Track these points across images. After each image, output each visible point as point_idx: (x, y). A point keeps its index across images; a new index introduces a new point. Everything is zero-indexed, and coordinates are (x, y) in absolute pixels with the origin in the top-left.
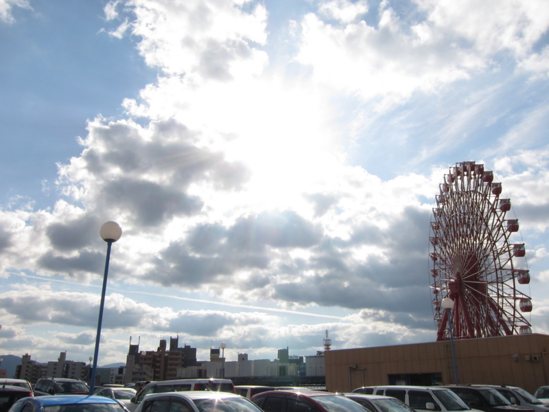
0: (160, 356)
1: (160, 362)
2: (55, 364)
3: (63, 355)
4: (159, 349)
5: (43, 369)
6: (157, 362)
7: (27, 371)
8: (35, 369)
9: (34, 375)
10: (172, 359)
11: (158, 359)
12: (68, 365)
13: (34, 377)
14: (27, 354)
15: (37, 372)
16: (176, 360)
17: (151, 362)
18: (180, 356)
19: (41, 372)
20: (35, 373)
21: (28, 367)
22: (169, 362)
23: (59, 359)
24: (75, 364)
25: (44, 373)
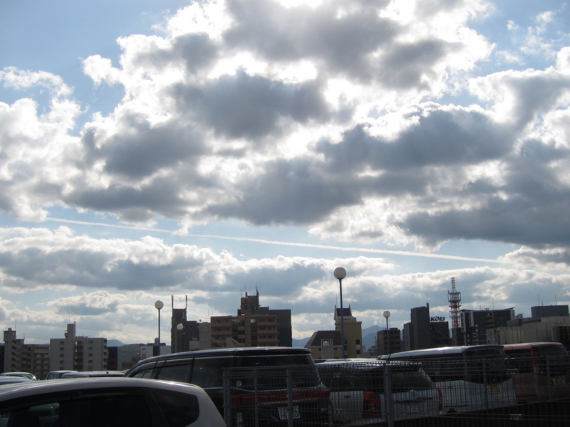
0: (243, 323)
1: (243, 333)
2: (62, 342)
3: (71, 327)
4: (239, 312)
5: (36, 351)
6: (240, 332)
7: (14, 354)
8: (26, 351)
9: (24, 359)
10: (264, 328)
11: (240, 328)
12: (79, 342)
13: (25, 362)
14: (10, 329)
15: (29, 355)
16: (270, 328)
17: (230, 332)
18: (275, 323)
19: (35, 355)
20: (25, 356)
21: (14, 348)
22: (259, 332)
23: (66, 335)
24: (92, 341)
25: (39, 356)
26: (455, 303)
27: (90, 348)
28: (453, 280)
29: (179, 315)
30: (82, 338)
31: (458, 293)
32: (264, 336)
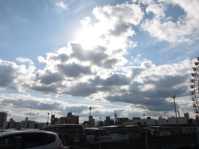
0: (68, 119)
1: (68, 121)
2: (24, 122)
3: (27, 118)
4: (67, 116)
5: (18, 124)
6: (67, 121)
7: (12, 124)
8: (15, 123)
9: (14, 126)
10: (72, 120)
12: (29, 122)
13: (15, 126)
14: (12, 118)
17: (65, 121)
18: (75, 119)
19: (17, 125)
20: (15, 125)
21: (12, 123)
22: (71, 121)
23: (25, 120)
24: (32, 122)
25: (18, 125)
26: (116, 116)
27: (31, 123)
28: (115, 111)
29: (53, 116)
30: (29, 121)
31: (116, 114)
32: (72, 122)
